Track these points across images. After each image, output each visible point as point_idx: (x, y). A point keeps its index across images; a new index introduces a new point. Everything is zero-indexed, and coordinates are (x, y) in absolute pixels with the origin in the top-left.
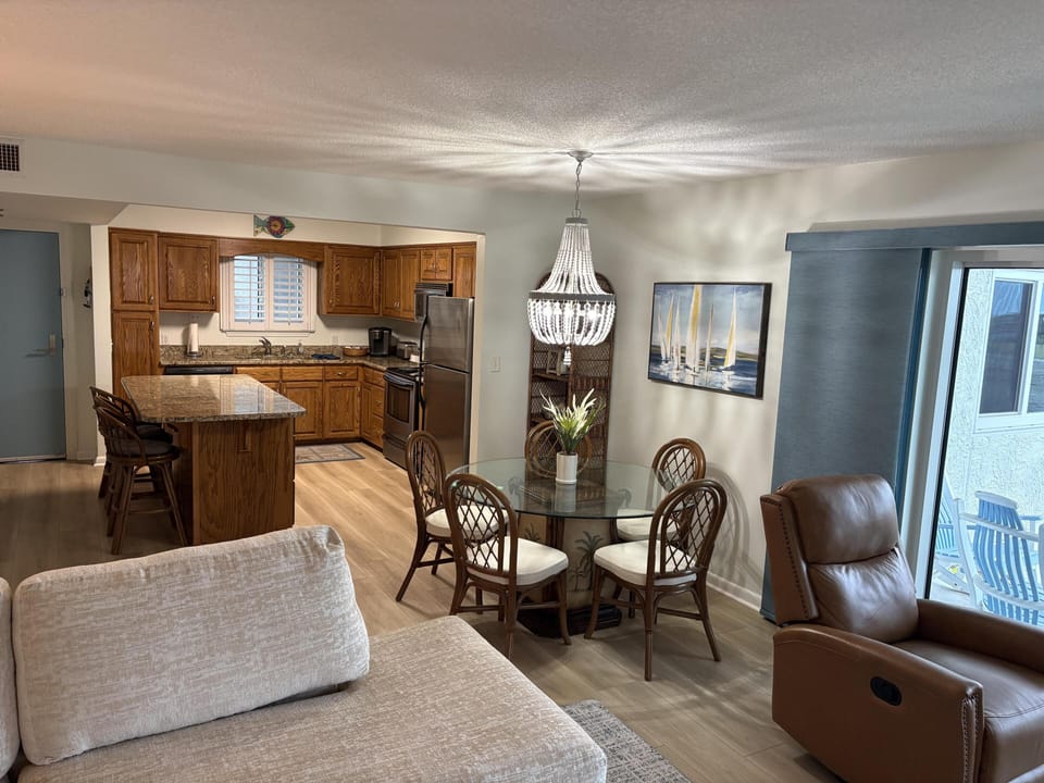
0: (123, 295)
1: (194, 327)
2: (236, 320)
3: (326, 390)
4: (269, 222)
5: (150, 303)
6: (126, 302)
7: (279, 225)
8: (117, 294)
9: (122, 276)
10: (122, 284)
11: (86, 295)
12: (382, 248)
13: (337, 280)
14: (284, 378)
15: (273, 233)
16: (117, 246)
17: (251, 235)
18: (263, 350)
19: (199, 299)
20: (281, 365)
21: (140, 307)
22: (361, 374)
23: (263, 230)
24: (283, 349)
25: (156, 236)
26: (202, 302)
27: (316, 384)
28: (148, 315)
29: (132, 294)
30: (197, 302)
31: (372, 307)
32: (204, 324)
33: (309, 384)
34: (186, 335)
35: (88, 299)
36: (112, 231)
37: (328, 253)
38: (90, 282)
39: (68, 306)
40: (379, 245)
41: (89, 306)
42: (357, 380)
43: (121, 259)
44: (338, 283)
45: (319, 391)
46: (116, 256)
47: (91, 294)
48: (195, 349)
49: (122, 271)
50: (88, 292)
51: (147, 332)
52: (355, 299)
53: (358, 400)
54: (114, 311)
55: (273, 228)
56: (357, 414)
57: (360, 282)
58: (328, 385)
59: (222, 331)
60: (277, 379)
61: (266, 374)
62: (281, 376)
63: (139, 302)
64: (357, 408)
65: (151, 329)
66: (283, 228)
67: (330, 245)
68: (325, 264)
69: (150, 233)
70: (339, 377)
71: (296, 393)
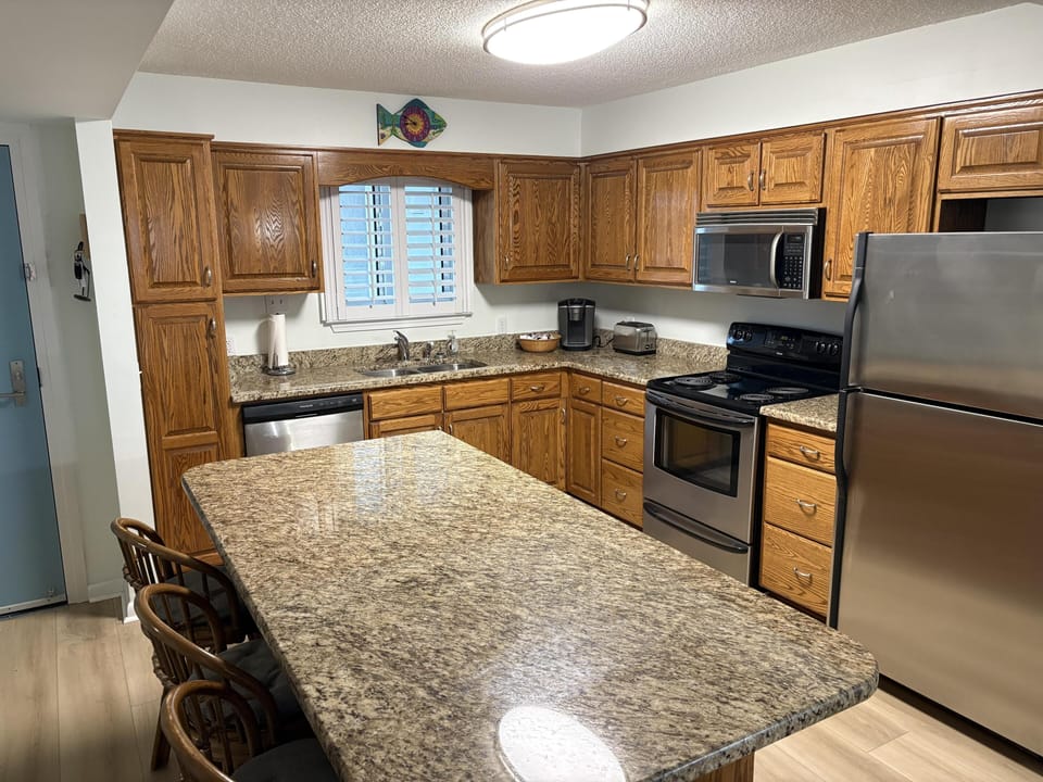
0: (151, 270)
1: (279, 321)
2: (348, 303)
3: (515, 420)
4: (404, 117)
5: (205, 283)
6: (158, 284)
7: (421, 124)
8: (140, 270)
9: (147, 232)
10: (148, 249)
11: (78, 275)
12: (584, 160)
13: (515, 223)
14: (450, 404)
15: (411, 138)
16: (132, 168)
17: (370, 143)
18: (394, 352)
19: (289, 269)
20: (444, 382)
21: (186, 292)
22: (565, 385)
23: (394, 133)
24: (427, 350)
25: (207, 147)
26: (293, 275)
27: (498, 410)
28: (202, 308)
29: (170, 267)
30: (285, 274)
31: (568, 266)
32: (293, 313)
33: (489, 411)
34: (265, 336)
35: (83, 282)
36: (121, 137)
37: (500, 170)
38: (83, 246)
39: (43, 298)
40: (579, 155)
41: (86, 297)
42: (559, 396)
43: (142, 197)
44: (517, 227)
45: (503, 422)
46: (134, 190)
47: (89, 272)
48: (283, 361)
49: (146, 221)
50: (82, 270)
51: (204, 342)
52: (542, 252)
53: (562, 430)
54: (138, 304)
55: (410, 128)
56: (561, 455)
57: (550, 221)
58: (517, 409)
59: (325, 324)
60: (438, 407)
61: (419, 401)
62: (444, 402)
63: (184, 283)
64: (561, 442)
65: (210, 335)
66: (427, 128)
67: (504, 158)
68: (496, 193)
69: (195, 140)
70: (533, 395)
71: (470, 430)
